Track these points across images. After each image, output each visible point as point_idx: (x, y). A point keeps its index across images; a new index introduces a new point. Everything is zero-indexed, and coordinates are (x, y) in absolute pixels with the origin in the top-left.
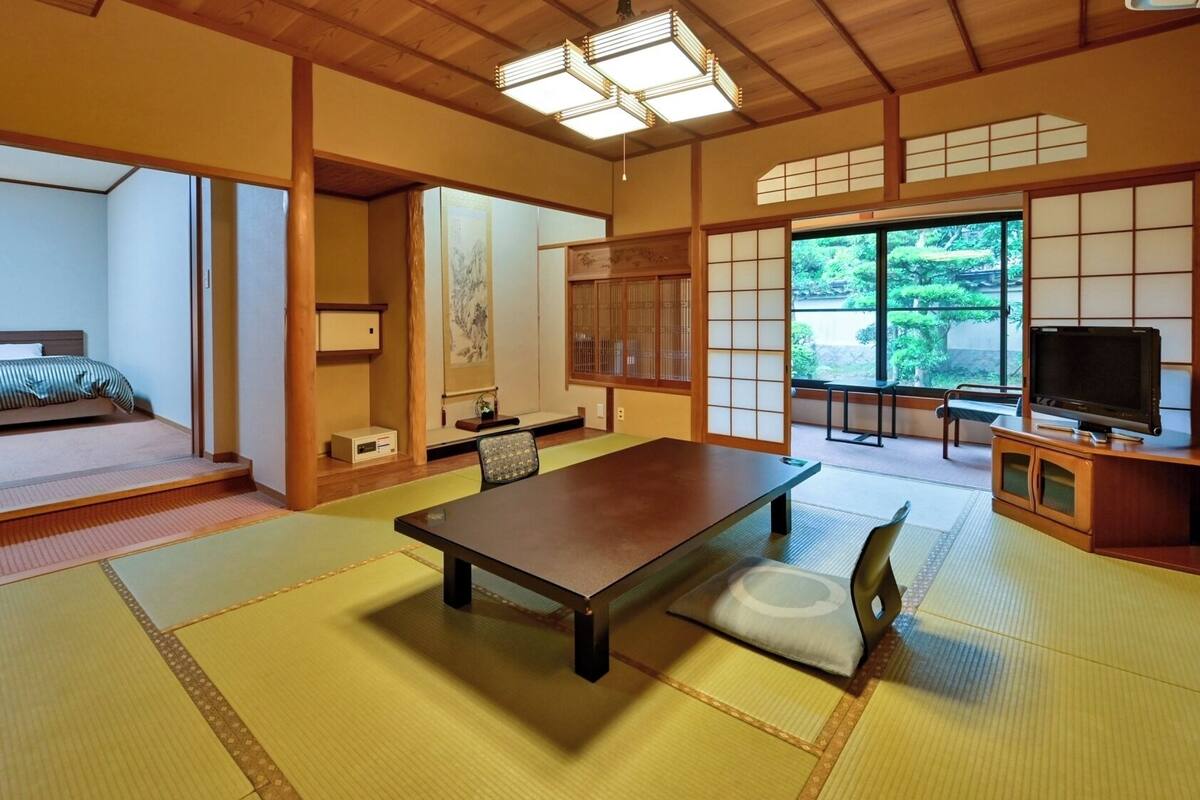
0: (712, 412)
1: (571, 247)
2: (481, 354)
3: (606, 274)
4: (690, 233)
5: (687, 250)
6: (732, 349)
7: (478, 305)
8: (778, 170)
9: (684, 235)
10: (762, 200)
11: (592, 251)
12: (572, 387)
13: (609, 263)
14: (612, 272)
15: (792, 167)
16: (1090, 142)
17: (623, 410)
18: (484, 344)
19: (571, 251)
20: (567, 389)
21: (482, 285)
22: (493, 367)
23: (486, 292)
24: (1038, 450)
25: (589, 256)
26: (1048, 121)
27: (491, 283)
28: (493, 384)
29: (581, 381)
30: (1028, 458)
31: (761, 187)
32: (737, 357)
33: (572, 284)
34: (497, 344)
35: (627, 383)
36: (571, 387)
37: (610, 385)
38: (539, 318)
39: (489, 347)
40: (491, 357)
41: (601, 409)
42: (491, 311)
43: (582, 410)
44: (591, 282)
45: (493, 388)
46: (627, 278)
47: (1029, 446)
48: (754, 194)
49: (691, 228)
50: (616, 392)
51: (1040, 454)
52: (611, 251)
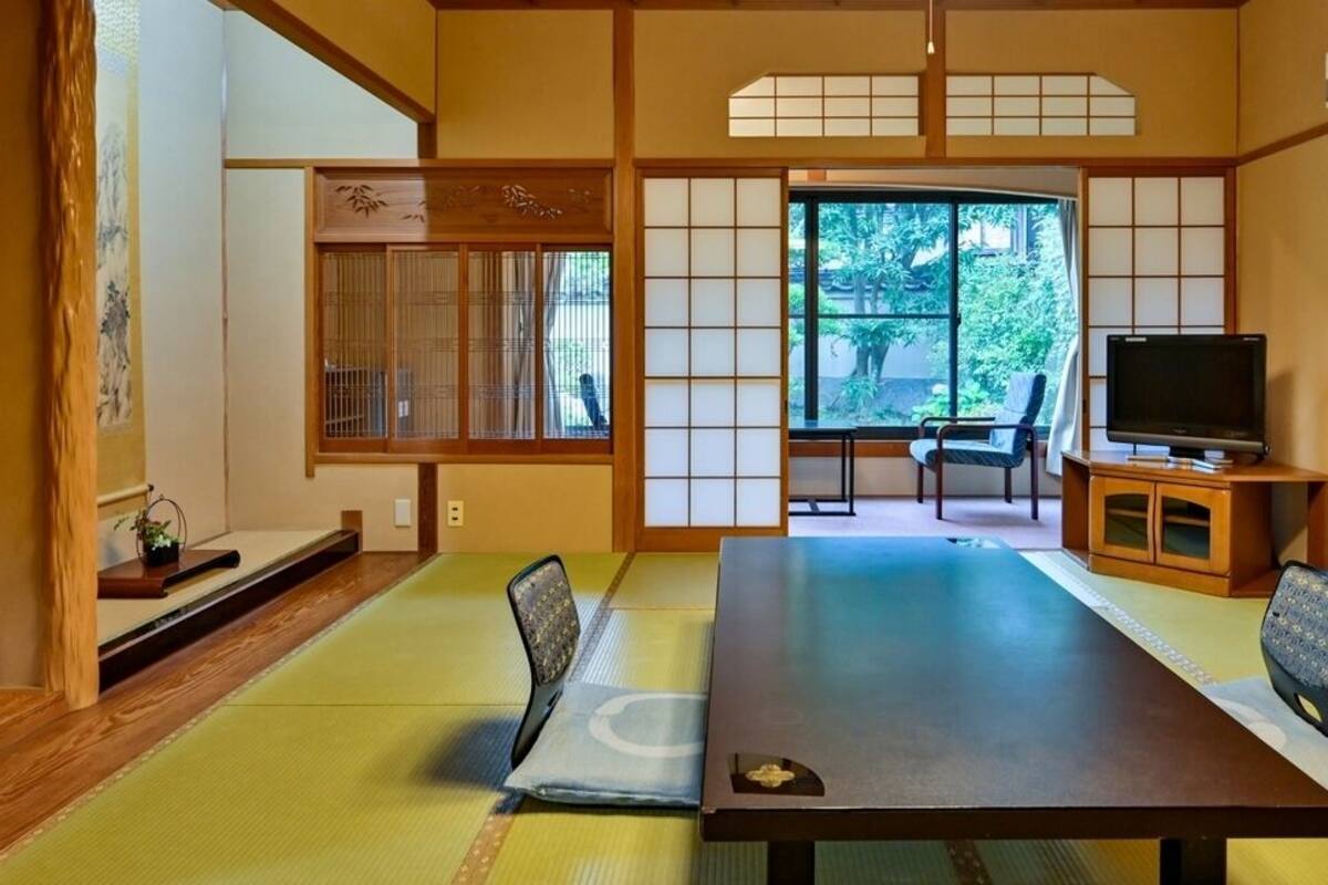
0: (652, 490)
1: (323, 171)
2: (117, 407)
3: (418, 233)
4: (611, 170)
5: (601, 200)
6: (690, 378)
7: (112, 286)
8: (763, 85)
9: (596, 173)
10: (736, 129)
11: (376, 184)
12: (322, 471)
13: (422, 210)
14: (432, 228)
15: (786, 85)
16: (1137, 117)
17: (460, 504)
18: (124, 377)
19: (321, 178)
20: (310, 474)
21: (118, 237)
22: (141, 439)
23: (127, 254)
24: (1160, 486)
25: (368, 193)
26: (1099, 85)
27: (136, 233)
28: (142, 479)
29: (349, 455)
30: (1145, 498)
31: (736, 106)
32: (698, 389)
33: (322, 248)
34: (149, 380)
35: (470, 452)
36: (320, 471)
37: (428, 457)
38: (225, 321)
39: (134, 389)
40: (137, 413)
41: (406, 510)
42: (137, 302)
43: (352, 518)
44: (381, 247)
45: (143, 487)
46: (469, 243)
47: (1148, 484)
48: (724, 118)
49: (613, 161)
50: (444, 472)
51: (1162, 490)
52: (427, 187)
